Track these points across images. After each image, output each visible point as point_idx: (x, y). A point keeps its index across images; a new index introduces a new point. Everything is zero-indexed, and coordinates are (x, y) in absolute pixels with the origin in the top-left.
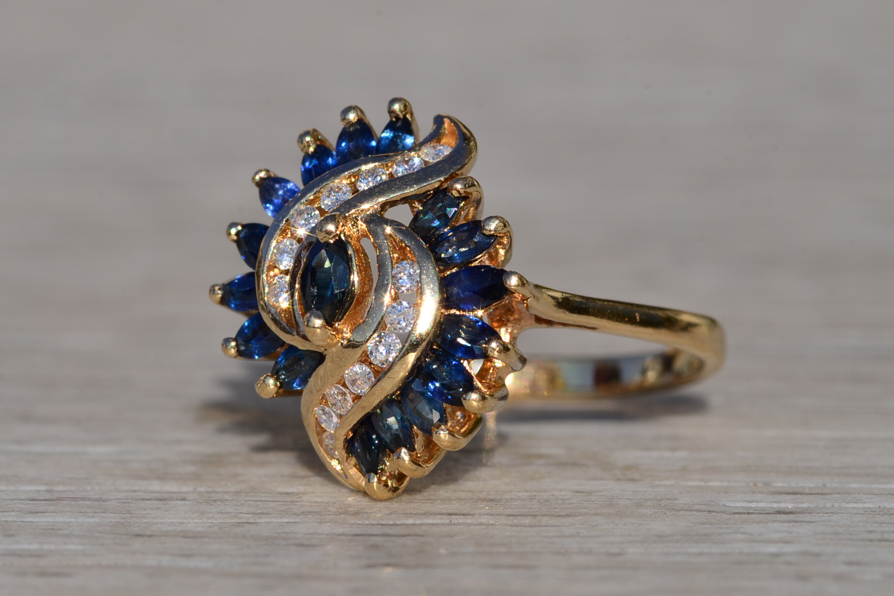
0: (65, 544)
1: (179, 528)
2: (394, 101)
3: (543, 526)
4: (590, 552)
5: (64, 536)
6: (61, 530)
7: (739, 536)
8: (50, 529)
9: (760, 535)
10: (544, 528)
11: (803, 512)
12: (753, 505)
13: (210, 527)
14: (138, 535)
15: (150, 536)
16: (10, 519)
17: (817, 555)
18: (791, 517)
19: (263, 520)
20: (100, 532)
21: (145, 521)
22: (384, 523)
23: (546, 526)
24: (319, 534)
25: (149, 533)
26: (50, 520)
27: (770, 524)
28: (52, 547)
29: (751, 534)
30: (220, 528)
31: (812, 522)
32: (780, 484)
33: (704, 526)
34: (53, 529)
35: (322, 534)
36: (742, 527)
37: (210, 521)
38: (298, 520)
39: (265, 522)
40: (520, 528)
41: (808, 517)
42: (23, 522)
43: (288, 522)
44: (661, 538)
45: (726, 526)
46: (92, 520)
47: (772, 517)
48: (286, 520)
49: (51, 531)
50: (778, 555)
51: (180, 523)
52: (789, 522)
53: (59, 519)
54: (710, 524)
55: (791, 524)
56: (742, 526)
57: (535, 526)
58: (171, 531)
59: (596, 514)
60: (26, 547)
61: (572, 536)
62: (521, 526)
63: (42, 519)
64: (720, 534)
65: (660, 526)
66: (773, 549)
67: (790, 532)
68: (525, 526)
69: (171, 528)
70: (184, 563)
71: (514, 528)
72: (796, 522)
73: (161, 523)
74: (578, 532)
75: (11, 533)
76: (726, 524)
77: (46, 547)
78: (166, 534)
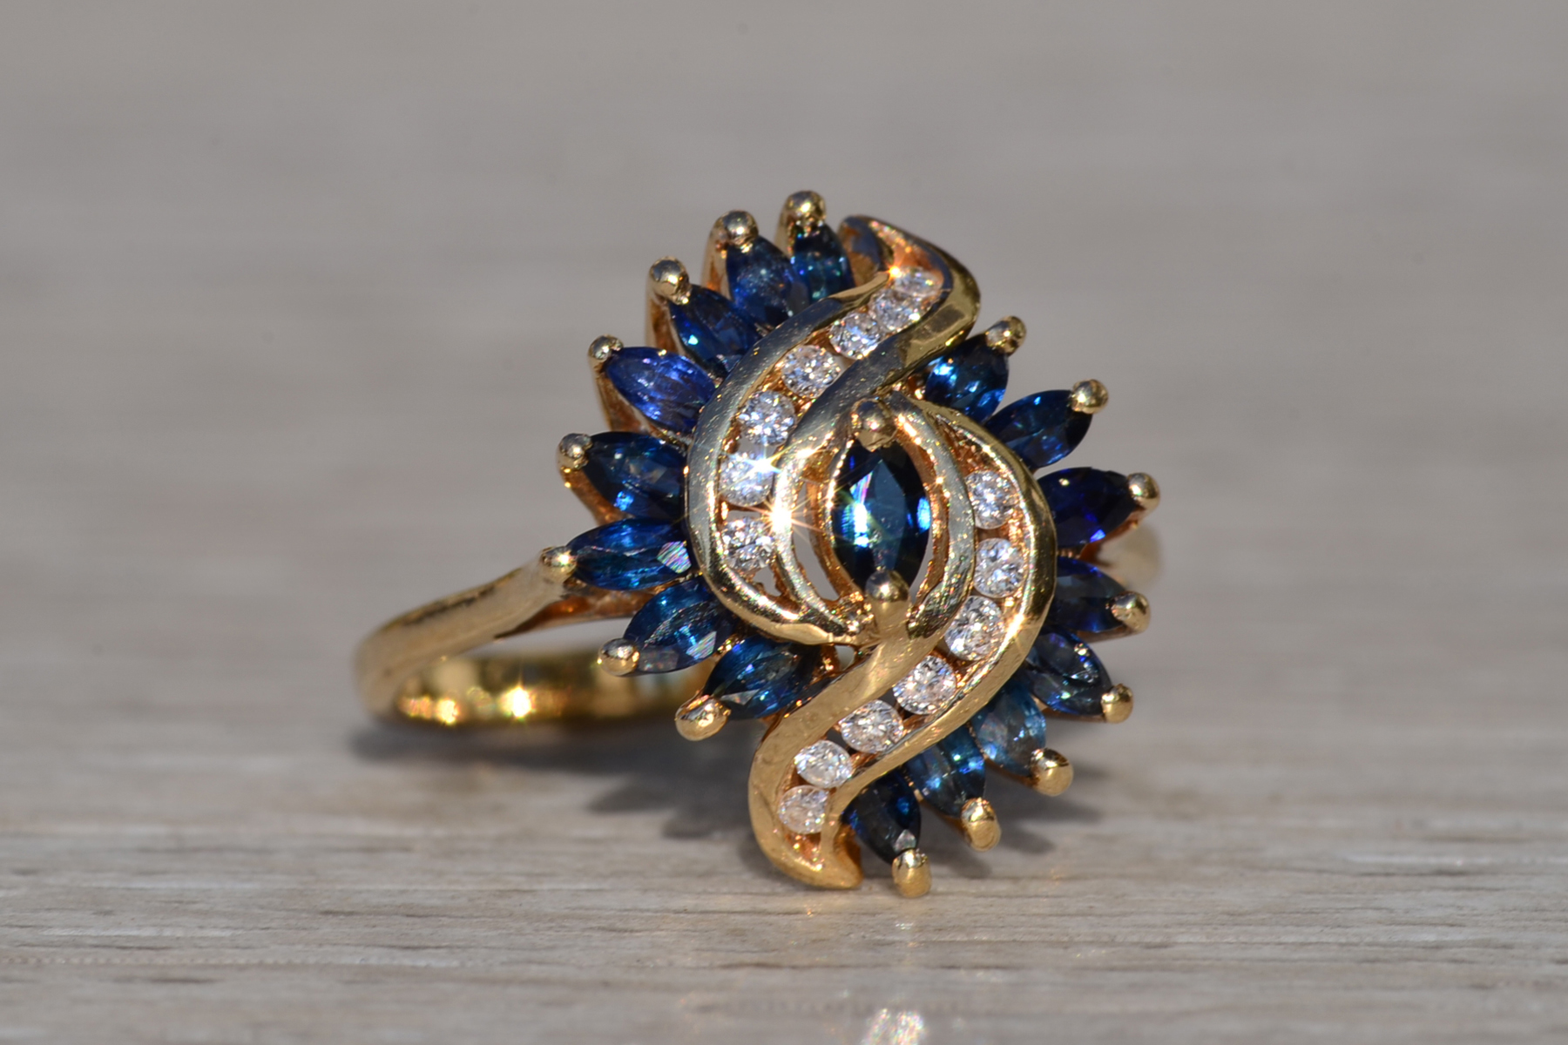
0: (201, 927)
1: (400, 900)
2: (801, 197)
3: (1030, 897)
4: (1111, 943)
5: (198, 913)
6: (194, 903)
7: (1371, 914)
8: (176, 902)
9: (1407, 912)
10: (1032, 900)
11: (1480, 872)
12: (1396, 860)
13: (453, 898)
14: (327, 913)
15: (351, 914)
16: (106, 884)
17: (1506, 947)
18: (1461, 881)
19: (546, 886)
20: (262, 907)
21: (339, 887)
22: (754, 891)
23: (1036, 896)
24: (642, 911)
25: (348, 909)
26: (175, 885)
27: (1424, 894)
28: (179, 933)
29: (1391, 911)
30: (470, 900)
31: (1497, 890)
32: (1441, 823)
33: (1309, 897)
34: (181, 902)
35: (648, 910)
36: (1376, 899)
37: (453, 887)
38: (606, 885)
39: (549, 890)
40: (990, 899)
41: (1490, 882)
42: (129, 889)
43: (589, 891)
44: (1235, 917)
45: (1348, 896)
46: (248, 886)
47: (1429, 881)
48: (584, 886)
49: (176, 905)
50: (1437, 947)
51: (403, 892)
52: (1457, 889)
53: (192, 884)
54: (1321, 893)
55: (1460, 893)
56: (1376, 896)
57: (1017, 897)
58: (385, 906)
59: (1122, 876)
60: (135, 933)
61: (1083, 915)
62: (993, 896)
63: (164, 886)
64: (1338, 911)
65: (1233, 897)
66: (1430, 936)
67: (1460, 908)
68: (1000, 897)
69: (386, 900)
70: (406, 960)
71: (981, 901)
72: (1469, 889)
73: (369, 891)
74: (1091, 907)
75: (108, 908)
76: (1350, 893)
77: (167, 933)
78: (376, 911)
